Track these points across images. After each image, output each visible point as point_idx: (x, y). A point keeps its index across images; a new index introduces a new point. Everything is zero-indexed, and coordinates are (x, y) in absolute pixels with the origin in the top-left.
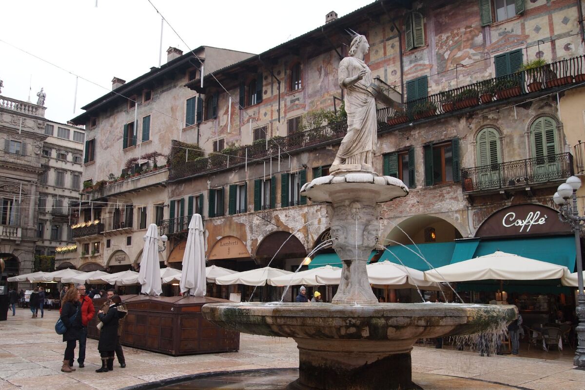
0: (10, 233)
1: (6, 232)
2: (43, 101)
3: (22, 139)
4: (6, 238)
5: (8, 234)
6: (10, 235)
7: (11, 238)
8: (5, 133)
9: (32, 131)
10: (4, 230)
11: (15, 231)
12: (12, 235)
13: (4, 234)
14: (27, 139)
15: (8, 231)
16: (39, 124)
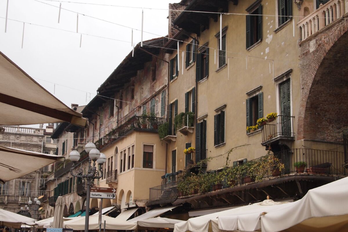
0: (25, 200)
1: (23, 200)
2: (42, 126)
3: (31, 148)
4: (23, 203)
5: (24, 201)
6: (25, 201)
7: (26, 203)
8: (22, 146)
9: (36, 143)
10: (22, 199)
11: (27, 199)
12: (26, 201)
13: (22, 201)
14: (34, 148)
15: (24, 199)
16: (40, 139)
